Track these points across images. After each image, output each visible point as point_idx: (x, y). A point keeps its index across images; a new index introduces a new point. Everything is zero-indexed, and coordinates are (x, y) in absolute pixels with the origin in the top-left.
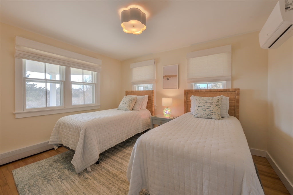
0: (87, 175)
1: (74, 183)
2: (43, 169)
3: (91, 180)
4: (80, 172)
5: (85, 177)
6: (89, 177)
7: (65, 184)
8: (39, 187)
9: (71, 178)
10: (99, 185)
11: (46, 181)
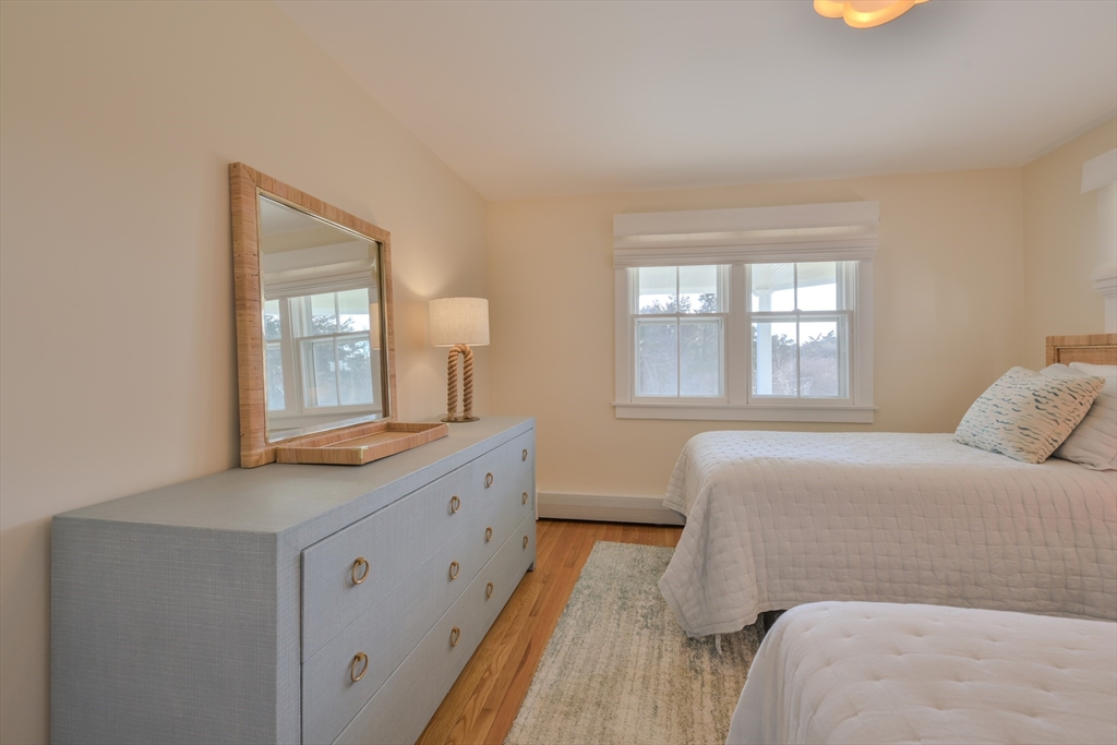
0: (705, 662)
1: (660, 657)
2: (636, 572)
3: (703, 685)
4: (696, 637)
5: (698, 662)
6: (704, 673)
7: (643, 641)
8: (600, 610)
9: (664, 638)
10: (712, 725)
11: (620, 603)
